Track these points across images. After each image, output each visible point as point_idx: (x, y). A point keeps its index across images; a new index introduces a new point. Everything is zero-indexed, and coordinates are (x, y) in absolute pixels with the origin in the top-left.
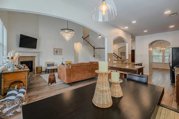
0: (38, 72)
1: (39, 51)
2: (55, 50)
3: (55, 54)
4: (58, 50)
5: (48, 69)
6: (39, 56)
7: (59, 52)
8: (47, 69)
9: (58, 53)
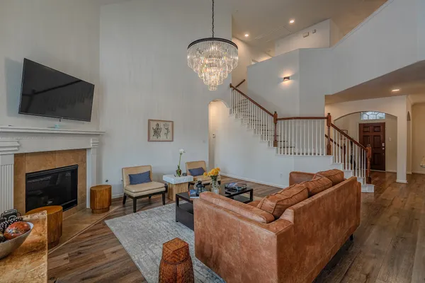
0: (98, 206)
1: (100, 130)
2: (154, 125)
3: (151, 138)
4: (161, 125)
5: (134, 195)
6: (100, 146)
7: (163, 131)
8: (127, 192)
9: (163, 137)
